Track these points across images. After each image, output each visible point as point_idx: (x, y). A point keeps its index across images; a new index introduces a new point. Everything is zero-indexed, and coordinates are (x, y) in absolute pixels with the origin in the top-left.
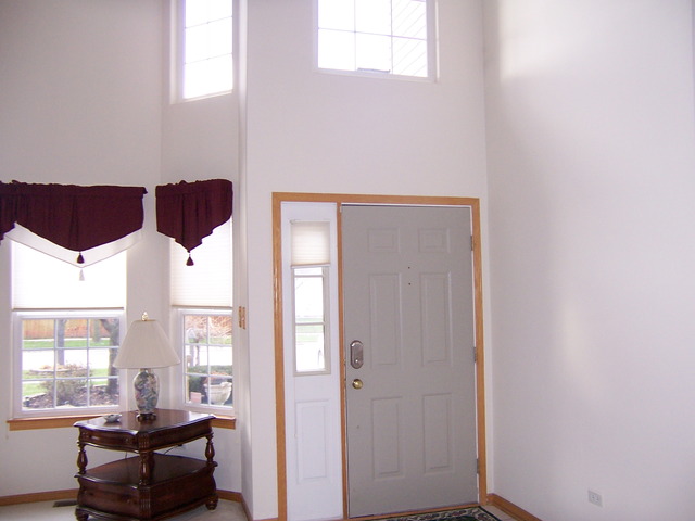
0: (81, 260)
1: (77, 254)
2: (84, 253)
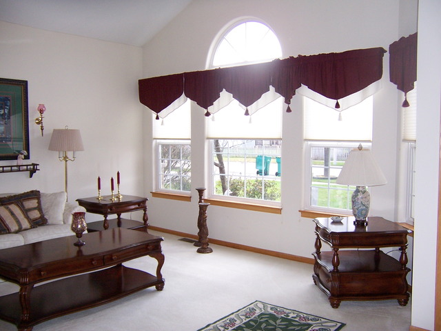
0: (337, 106)
1: (335, 101)
2: (340, 101)
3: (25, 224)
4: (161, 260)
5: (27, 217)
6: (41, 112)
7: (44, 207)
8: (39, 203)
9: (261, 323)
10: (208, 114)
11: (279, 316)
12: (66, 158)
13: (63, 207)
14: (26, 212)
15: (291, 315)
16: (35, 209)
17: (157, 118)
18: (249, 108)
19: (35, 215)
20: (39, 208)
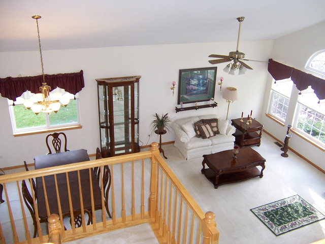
3: (212, 134)
4: (264, 167)
5: (212, 131)
6: (221, 81)
7: (219, 126)
8: (217, 124)
9: (295, 206)
10: (300, 94)
11: (303, 205)
12: (229, 102)
13: (227, 127)
14: (212, 127)
15: (308, 206)
16: (215, 127)
17: (275, 83)
18: (320, 100)
19: (215, 129)
20: (217, 127)
